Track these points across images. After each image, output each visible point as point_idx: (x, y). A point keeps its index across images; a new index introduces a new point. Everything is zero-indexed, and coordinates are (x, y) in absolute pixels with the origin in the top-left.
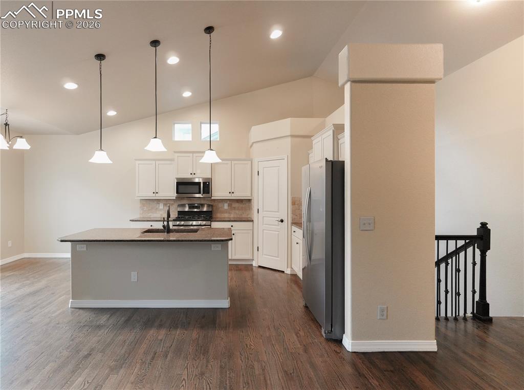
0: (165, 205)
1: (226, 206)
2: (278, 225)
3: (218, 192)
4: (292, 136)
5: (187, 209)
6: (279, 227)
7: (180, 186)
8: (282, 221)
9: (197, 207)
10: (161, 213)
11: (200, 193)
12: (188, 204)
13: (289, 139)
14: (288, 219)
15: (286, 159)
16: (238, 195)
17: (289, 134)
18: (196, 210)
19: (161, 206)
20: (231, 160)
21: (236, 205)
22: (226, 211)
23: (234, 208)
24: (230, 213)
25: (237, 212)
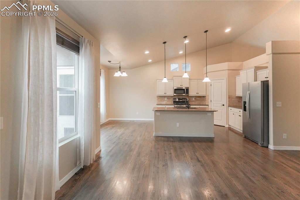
0: (167, 98)
1: (194, 99)
2: (221, 107)
3: (192, 93)
4: (228, 70)
5: (177, 100)
6: (222, 108)
7: (175, 91)
8: (223, 105)
9: (181, 99)
10: (166, 102)
11: (184, 93)
12: (178, 98)
13: (227, 71)
14: (226, 104)
15: (225, 79)
16: (201, 94)
17: (227, 69)
18: (181, 101)
19: (166, 99)
20: (197, 79)
21: (198, 99)
22: (193, 101)
23: (197, 100)
24: (195, 102)
25: (198, 101)
